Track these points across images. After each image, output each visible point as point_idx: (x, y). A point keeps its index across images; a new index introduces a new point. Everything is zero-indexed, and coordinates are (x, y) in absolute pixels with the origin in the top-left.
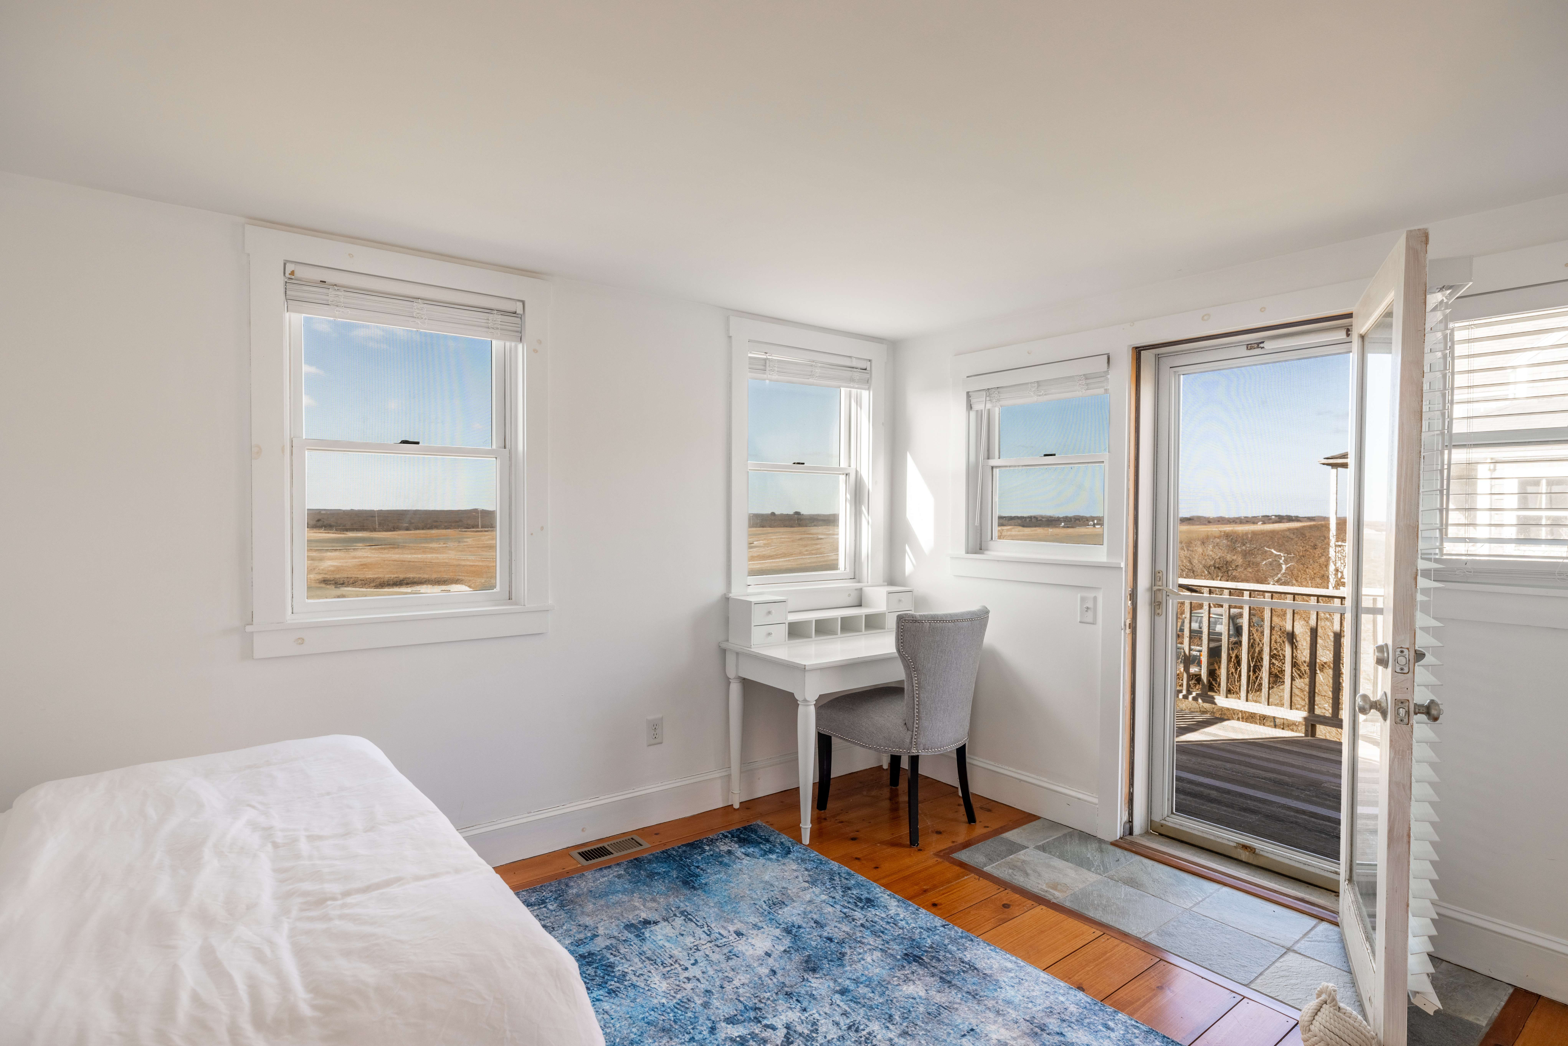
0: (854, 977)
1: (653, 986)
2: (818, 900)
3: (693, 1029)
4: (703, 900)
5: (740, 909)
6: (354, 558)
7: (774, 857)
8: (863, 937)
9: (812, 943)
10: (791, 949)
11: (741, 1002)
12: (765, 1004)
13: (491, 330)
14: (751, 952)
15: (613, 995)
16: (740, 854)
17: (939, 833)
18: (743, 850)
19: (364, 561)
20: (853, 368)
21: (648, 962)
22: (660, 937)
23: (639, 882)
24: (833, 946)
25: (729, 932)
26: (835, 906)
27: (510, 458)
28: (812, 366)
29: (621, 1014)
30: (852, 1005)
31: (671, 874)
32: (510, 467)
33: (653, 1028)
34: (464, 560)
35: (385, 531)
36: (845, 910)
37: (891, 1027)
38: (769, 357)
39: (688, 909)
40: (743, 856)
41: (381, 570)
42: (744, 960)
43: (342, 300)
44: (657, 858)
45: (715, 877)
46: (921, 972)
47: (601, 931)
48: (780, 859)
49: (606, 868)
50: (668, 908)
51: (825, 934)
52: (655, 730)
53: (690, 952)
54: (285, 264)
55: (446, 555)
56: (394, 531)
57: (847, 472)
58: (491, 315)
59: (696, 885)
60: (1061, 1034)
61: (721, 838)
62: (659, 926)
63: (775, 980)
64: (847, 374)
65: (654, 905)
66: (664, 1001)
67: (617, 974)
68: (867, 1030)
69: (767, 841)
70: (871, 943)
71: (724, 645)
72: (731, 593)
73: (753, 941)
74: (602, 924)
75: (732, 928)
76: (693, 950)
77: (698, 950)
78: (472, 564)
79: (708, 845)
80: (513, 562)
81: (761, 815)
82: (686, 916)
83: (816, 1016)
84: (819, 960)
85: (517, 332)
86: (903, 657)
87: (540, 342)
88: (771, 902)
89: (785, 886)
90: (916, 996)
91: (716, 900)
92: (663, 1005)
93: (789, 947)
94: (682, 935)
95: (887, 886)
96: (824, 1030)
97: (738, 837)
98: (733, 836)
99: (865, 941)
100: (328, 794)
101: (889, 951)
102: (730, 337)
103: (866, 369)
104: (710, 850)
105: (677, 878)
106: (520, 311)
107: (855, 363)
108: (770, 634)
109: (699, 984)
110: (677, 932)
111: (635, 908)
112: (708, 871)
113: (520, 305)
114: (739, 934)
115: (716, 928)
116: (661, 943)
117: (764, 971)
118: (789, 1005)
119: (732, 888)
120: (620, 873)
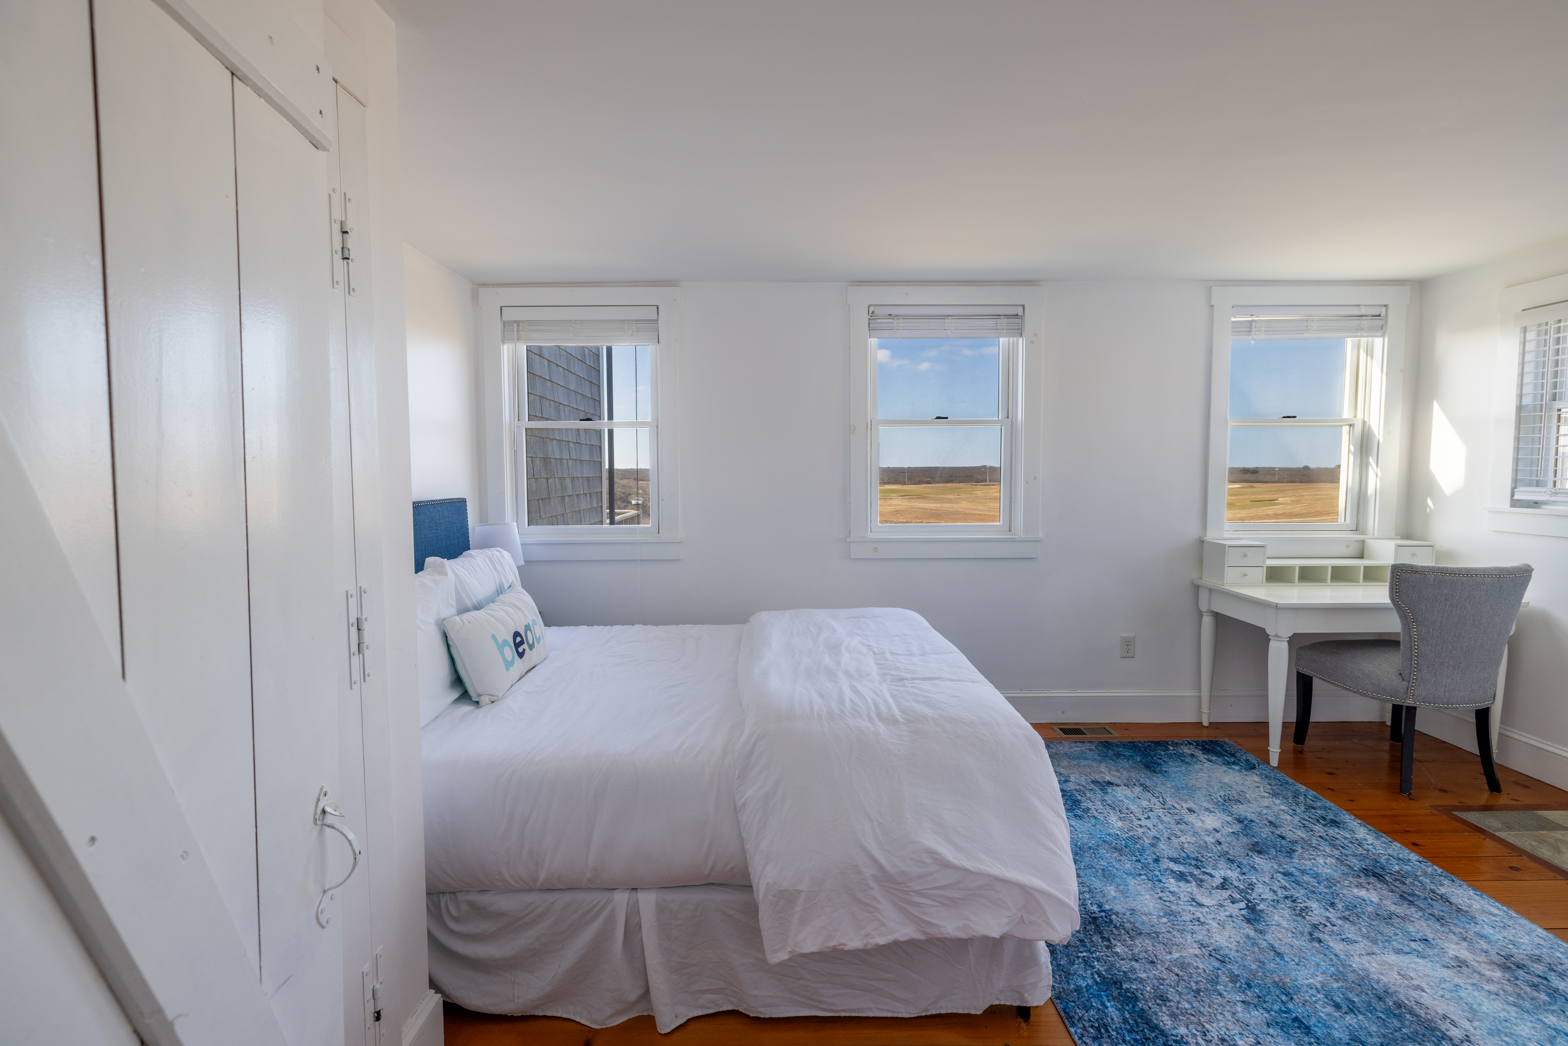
0: (1301, 868)
1: (1110, 821)
2: (1276, 808)
3: (1140, 855)
4: (1162, 781)
5: (1195, 795)
6: (890, 505)
7: (1237, 768)
8: (1319, 845)
9: (1262, 835)
10: (1240, 833)
11: (1185, 852)
12: (1207, 860)
13: (999, 331)
14: (1200, 824)
15: (1078, 818)
16: (1203, 759)
17: (1442, 790)
18: (1206, 757)
19: (897, 508)
20: (1362, 316)
21: (1108, 807)
22: (1120, 795)
23: (1106, 757)
24: (1284, 842)
25: (1182, 807)
26: (1294, 816)
27: (1012, 425)
28: (1307, 320)
29: (1083, 830)
30: (1294, 885)
31: (1136, 758)
32: (1012, 432)
33: (1108, 845)
34: (974, 509)
35: (912, 484)
36: (1304, 822)
37: (1331, 910)
38: (1255, 319)
39: (1147, 784)
40: (1206, 761)
41: (909, 516)
42: (1192, 828)
43: (901, 325)
44: (1124, 745)
45: (1176, 769)
46: (1378, 885)
47: (1072, 779)
48: (1243, 771)
49: (1080, 742)
50: (1129, 779)
51: (1278, 832)
52: (1128, 647)
53: (1145, 810)
54: (869, 307)
55: (959, 505)
56: (919, 484)
57: (1351, 423)
58: (999, 320)
59: (1157, 770)
60: (1545, 979)
61: (1186, 744)
62: (1121, 788)
63: (1219, 848)
64: (1355, 323)
65: (1117, 774)
66: (1118, 832)
67: (1083, 807)
68: (1305, 904)
69: (1233, 755)
70: (1327, 851)
71: (1198, 582)
72: (1206, 536)
73: (1203, 819)
74: (1074, 775)
75: (1185, 806)
76: (1147, 810)
77: (1151, 810)
78: (980, 513)
79: (1172, 746)
80: (1013, 503)
81: (1230, 736)
82: (1144, 787)
83: (1255, 881)
84: (1267, 847)
85: (1018, 329)
86: (1399, 607)
87: (1036, 335)
88: (1226, 798)
89: (1244, 790)
90: (1367, 899)
91: (1173, 784)
92: (1117, 835)
93: (1238, 831)
94: (1140, 798)
95: (1358, 817)
96: (1260, 891)
97: (1203, 746)
98: (1198, 745)
99: (1321, 848)
100: (897, 636)
101: (1345, 862)
102: (1212, 306)
103: (1379, 316)
104: (1174, 750)
105: (1140, 762)
106: (1020, 313)
107: (1364, 311)
108: (1245, 575)
109: (1149, 831)
110: (1135, 796)
111: (1101, 772)
112: (1170, 763)
113: (1021, 308)
114: (1190, 810)
115: (1170, 801)
116: (1120, 799)
117: (1210, 840)
118: (1229, 867)
119: (1191, 779)
120: (1091, 747)
